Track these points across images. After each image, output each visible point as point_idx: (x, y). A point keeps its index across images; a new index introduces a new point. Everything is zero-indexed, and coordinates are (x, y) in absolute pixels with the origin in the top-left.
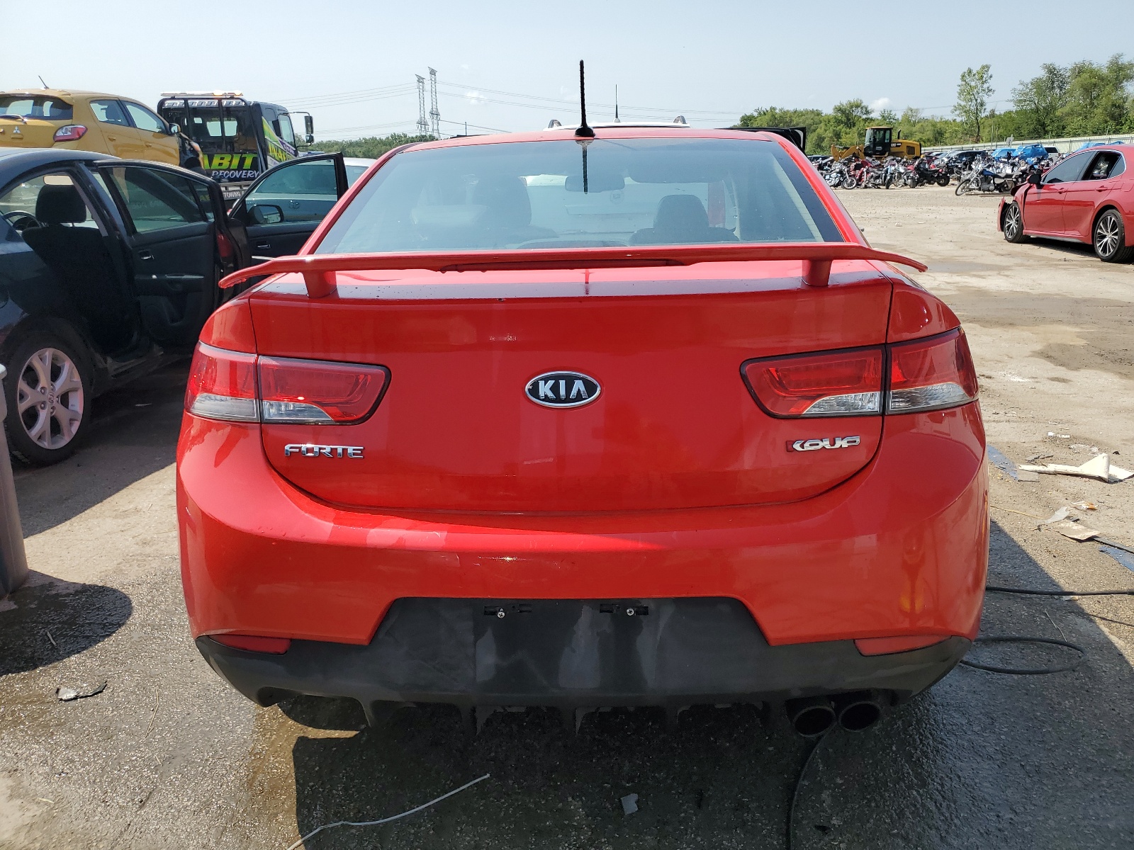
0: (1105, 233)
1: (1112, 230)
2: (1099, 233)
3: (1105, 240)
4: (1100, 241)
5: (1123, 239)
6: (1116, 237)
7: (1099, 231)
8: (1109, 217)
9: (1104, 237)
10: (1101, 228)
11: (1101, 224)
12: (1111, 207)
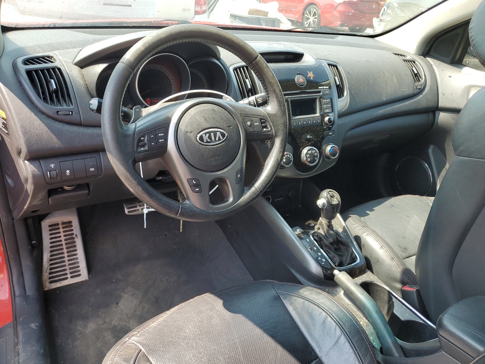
0: (309, 17)
1: (313, 16)
2: (306, 17)
3: (309, 21)
4: (307, 21)
5: (319, 22)
6: (316, 20)
7: (306, 15)
8: (312, 9)
9: (309, 19)
10: (307, 14)
11: (308, 12)
12: (315, 5)
